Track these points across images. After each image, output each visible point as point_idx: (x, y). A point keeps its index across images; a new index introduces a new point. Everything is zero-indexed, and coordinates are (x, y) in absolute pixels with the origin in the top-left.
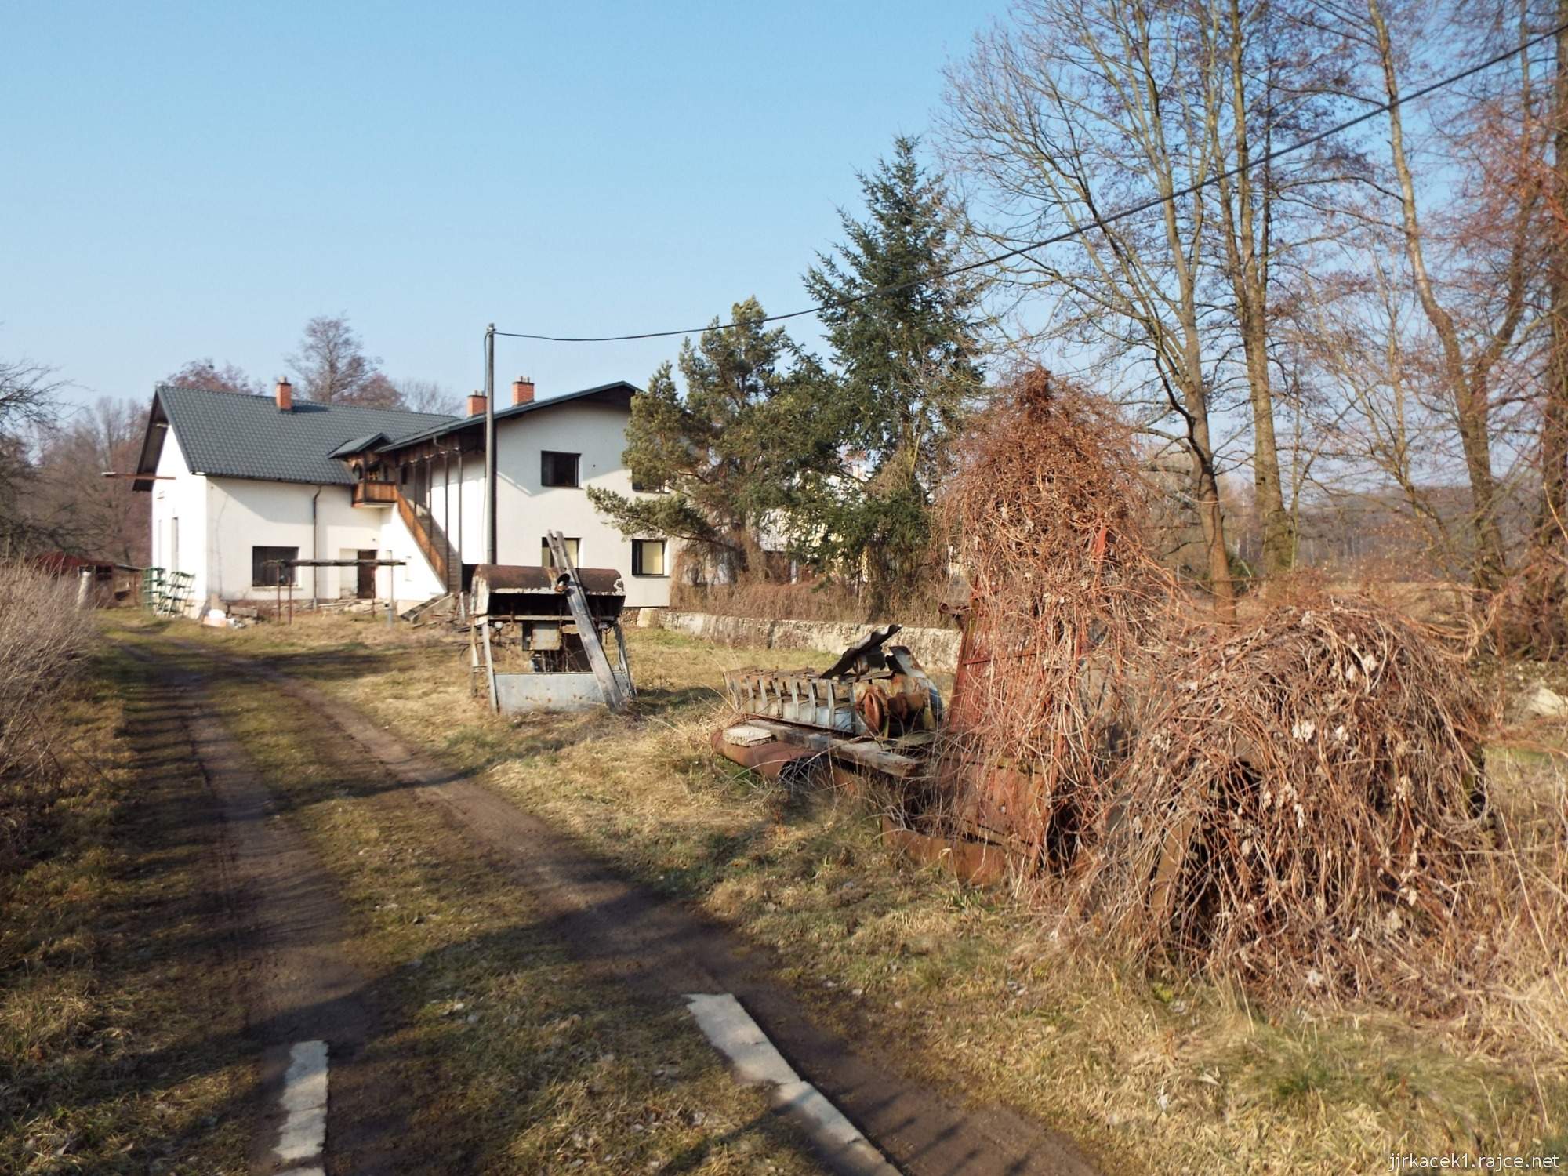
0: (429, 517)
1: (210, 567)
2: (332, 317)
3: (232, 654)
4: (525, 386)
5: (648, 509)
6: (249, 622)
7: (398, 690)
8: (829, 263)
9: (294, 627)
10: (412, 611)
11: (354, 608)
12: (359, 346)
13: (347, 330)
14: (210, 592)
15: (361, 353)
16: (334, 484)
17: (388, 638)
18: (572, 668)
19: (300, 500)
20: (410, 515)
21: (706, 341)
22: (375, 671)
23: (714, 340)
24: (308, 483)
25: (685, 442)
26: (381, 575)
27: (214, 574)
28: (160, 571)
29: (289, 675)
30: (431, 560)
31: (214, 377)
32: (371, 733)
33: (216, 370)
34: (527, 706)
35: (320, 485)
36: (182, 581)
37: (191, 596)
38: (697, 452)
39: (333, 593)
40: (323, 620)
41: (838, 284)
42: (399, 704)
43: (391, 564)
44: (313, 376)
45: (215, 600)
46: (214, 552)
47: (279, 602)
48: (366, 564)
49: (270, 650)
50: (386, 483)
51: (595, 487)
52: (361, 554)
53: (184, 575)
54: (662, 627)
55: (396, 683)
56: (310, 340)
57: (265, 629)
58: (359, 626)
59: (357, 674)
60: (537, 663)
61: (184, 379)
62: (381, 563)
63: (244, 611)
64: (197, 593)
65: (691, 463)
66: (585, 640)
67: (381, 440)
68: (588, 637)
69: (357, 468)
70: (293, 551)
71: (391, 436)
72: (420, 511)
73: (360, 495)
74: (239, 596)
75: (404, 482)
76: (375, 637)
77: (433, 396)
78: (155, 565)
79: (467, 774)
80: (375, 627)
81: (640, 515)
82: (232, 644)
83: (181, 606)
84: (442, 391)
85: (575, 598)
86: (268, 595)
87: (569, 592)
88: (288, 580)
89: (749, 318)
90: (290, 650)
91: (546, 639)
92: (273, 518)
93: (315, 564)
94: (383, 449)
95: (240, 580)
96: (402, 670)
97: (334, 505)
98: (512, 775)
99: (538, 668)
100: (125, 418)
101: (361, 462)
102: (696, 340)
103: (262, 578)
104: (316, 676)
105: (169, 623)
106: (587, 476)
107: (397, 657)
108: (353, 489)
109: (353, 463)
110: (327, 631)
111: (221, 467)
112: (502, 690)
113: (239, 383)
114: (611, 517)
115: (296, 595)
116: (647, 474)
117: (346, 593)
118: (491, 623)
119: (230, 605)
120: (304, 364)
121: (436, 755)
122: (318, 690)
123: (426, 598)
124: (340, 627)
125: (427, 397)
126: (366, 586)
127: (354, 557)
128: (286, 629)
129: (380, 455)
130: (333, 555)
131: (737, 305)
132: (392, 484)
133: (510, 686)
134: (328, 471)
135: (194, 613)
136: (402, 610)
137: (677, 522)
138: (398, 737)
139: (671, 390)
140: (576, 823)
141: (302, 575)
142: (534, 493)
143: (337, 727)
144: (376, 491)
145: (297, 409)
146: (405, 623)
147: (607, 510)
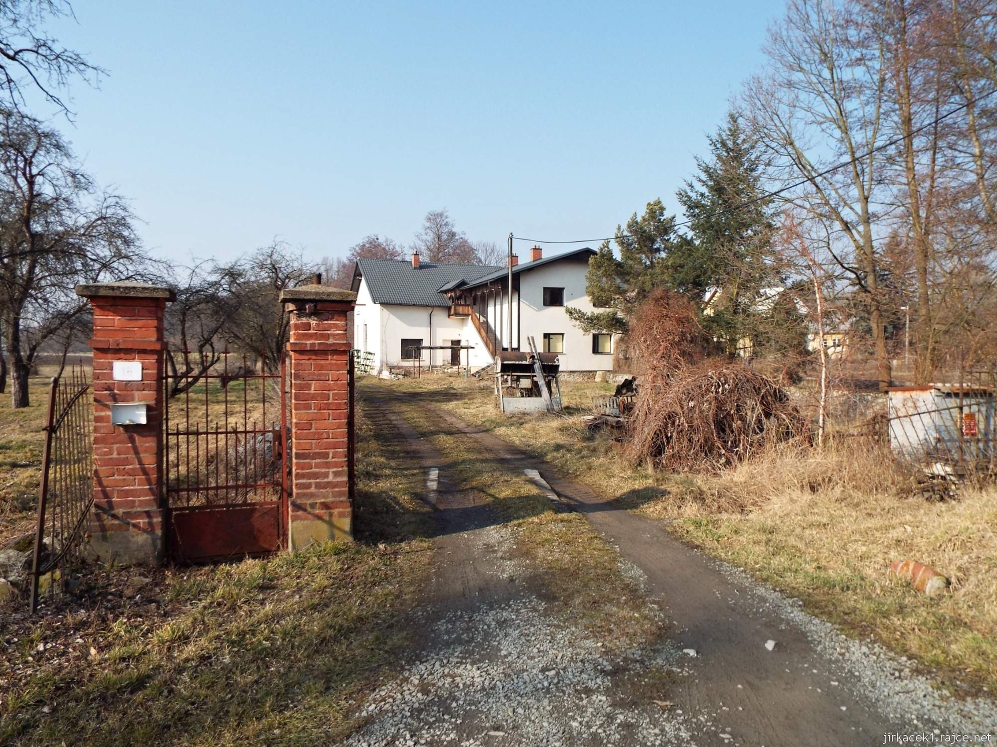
0: (487, 323)
1: (382, 350)
2: (439, 211)
3: (394, 391)
4: (537, 251)
5: (598, 318)
6: (400, 377)
7: (466, 406)
8: (691, 186)
9: (421, 379)
10: (477, 372)
11: (449, 371)
12: (453, 226)
13: (447, 217)
14: (382, 362)
15: (454, 230)
16: (440, 306)
17: (465, 385)
18: (536, 396)
19: (423, 315)
20: (477, 321)
21: (629, 226)
22: (458, 400)
23: (634, 226)
24: (427, 306)
25: (618, 281)
26: (463, 353)
27: (384, 353)
28: (358, 351)
29: (420, 400)
30: (487, 345)
31: (379, 245)
32: (454, 420)
33: (380, 241)
34: (516, 411)
35: (433, 307)
36: (369, 356)
37: (373, 364)
38: (625, 286)
39: (439, 363)
40: (434, 376)
41: (693, 196)
42: (466, 410)
43: (467, 348)
44: (429, 244)
45: (384, 365)
46: (383, 342)
47: (414, 367)
48: (456, 347)
49: (410, 390)
50: (466, 305)
51: (569, 307)
52: (453, 342)
53: (370, 353)
54: (607, 382)
55: (466, 403)
56: (428, 224)
57: (408, 381)
58: (451, 379)
59: (450, 400)
60: (522, 394)
61: (364, 246)
62: (462, 348)
63: (398, 371)
64: (376, 363)
65: (623, 292)
66: (540, 383)
67: (463, 283)
68: (541, 382)
69: (451, 298)
70: (420, 341)
71: (467, 280)
72: (482, 319)
73: (452, 312)
74: (395, 364)
75: (474, 304)
76: (459, 384)
77: (493, 251)
78: (356, 348)
79: (487, 431)
80: (459, 380)
81: (591, 321)
82: (394, 387)
83: (368, 369)
84: (497, 247)
85: (537, 366)
86: (408, 363)
87: (534, 363)
88: (417, 356)
89: (655, 211)
90: (419, 390)
91: (525, 383)
92: (411, 324)
93: (431, 348)
94: (464, 287)
95: (395, 356)
96: (469, 399)
97: (440, 317)
98: (502, 431)
99: (523, 396)
100: (335, 268)
101: (453, 294)
102: (624, 226)
103: (406, 355)
104: (432, 401)
105: (364, 377)
106: (568, 300)
107: (470, 394)
108: (449, 308)
109: (449, 295)
110: (436, 382)
111: (387, 299)
112: (506, 404)
113: (391, 247)
114: (578, 322)
115: (422, 364)
116: (597, 299)
117: (446, 363)
118: (502, 376)
119: (391, 368)
120: (424, 237)
121: (476, 426)
122: (433, 406)
123: (484, 365)
124: (443, 379)
125: (490, 251)
126: (455, 359)
127: (449, 344)
128: (418, 380)
129: (462, 290)
130: (440, 344)
131: (649, 204)
132: (468, 305)
133: (509, 403)
134: (436, 299)
135: (375, 373)
136: (473, 371)
137: (612, 325)
138: (463, 420)
139: (610, 253)
140: (517, 442)
141: (425, 353)
142: (540, 310)
143: (441, 417)
144: (460, 309)
145: (422, 267)
146: (474, 378)
147: (575, 319)
